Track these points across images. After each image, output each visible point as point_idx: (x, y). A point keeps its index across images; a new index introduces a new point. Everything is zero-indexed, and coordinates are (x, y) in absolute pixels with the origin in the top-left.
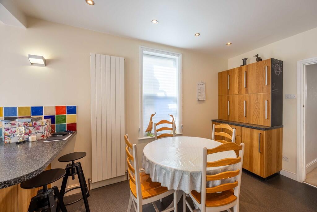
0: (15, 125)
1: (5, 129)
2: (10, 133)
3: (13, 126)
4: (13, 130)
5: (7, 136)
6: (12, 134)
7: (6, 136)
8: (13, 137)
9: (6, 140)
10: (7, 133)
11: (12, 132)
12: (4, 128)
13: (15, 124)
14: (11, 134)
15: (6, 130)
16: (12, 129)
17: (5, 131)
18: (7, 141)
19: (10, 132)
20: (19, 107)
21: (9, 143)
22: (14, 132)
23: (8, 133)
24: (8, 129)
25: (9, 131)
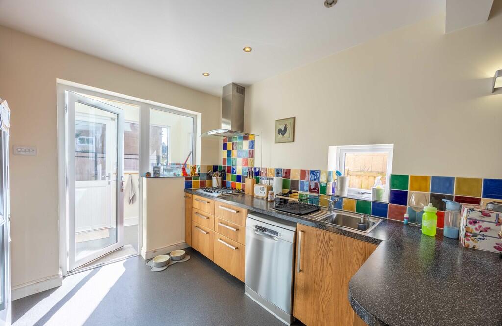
0: (490, 216)
1: (468, 220)
2: (476, 229)
3: (486, 218)
4: (485, 225)
5: (471, 235)
6: (482, 233)
7: (469, 234)
8: (484, 239)
9: (468, 240)
10: (471, 229)
11: (481, 229)
12: (467, 218)
13: (491, 214)
14: (478, 232)
15: (470, 223)
16: (481, 223)
17: (468, 224)
18: (471, 244)
19: (478, 228)
20: (457, 178)
21: (473, 249)
22: (486, 231)
23: (474, 230)
24: (474, 222)
25: (477, 226)
